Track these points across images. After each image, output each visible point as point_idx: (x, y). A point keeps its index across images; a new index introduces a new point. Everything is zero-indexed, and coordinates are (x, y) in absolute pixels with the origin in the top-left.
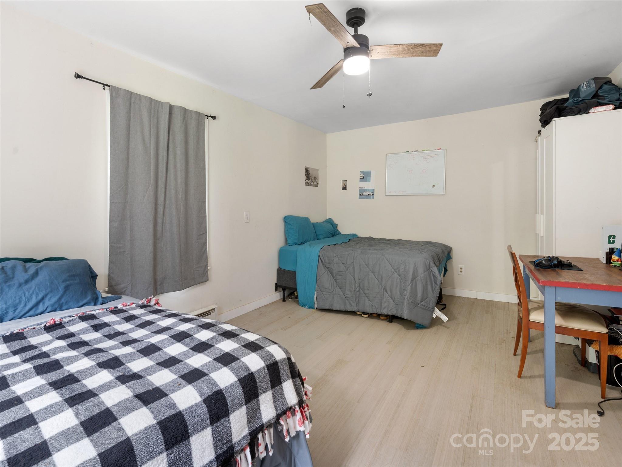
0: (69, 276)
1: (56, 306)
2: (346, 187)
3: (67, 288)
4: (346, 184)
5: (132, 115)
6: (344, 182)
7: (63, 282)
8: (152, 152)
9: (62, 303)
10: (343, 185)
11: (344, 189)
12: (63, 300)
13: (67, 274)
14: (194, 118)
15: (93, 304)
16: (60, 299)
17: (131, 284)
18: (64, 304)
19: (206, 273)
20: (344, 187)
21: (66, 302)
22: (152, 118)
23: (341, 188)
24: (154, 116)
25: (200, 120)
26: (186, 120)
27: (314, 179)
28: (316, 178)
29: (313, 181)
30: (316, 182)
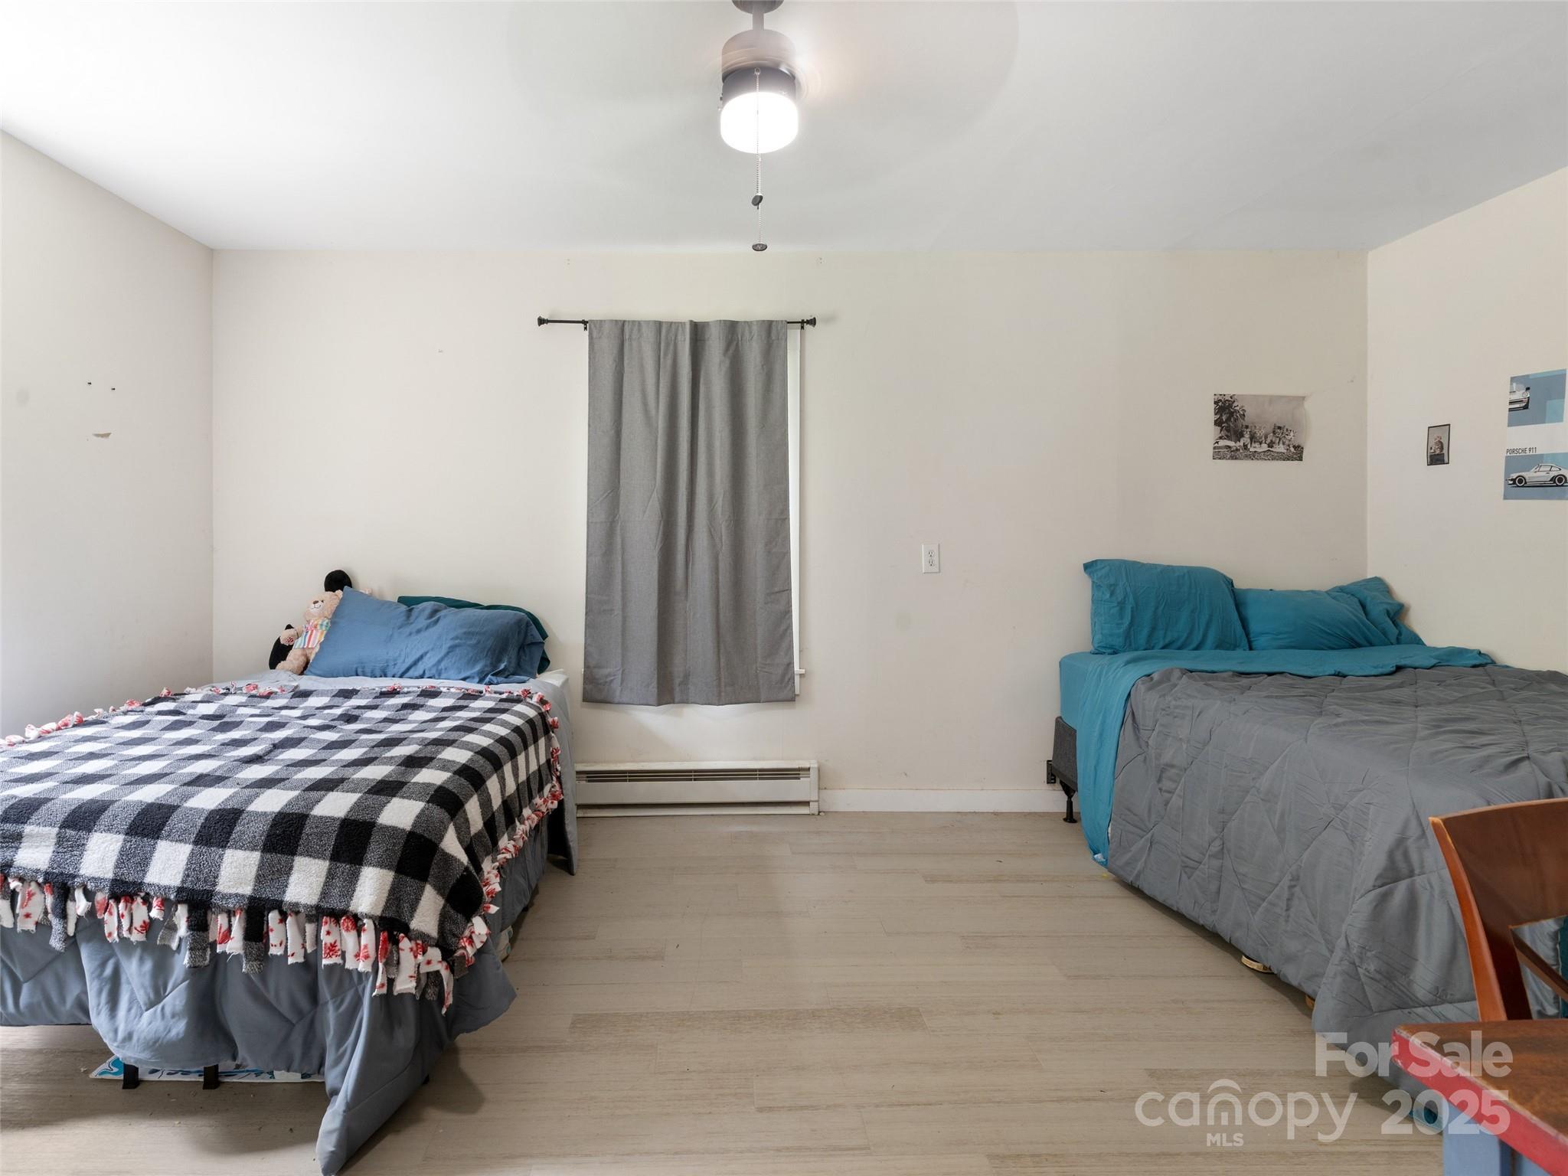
0: (465, 633)
1: (434, 671)
2: (1445, 451)
3: (452, 649)
4: (1445, 441)
5: (626, 362)
6: (1436, 433)
7: (452, 639)
8: (661, 424)
9: (441, 669)
10: (1432, 443)
11: (1437, 458)
12: (442, 665)
13: (464, 630)
14: (755, 336)
15: (477, 680)
16: (439, 662)
17: (621, 671)
18: (443, 671)
19: (788, 682)
20: (1438, 452)
21: (446, 669)
22: (662, 360)
23: (1424, 459)
24: (666, 355)
25: (774, 337)
26: (737, 345)
27: (1274, 432)
28: (1287, 430)
29: (1268, 441)
30: (1287, 442)
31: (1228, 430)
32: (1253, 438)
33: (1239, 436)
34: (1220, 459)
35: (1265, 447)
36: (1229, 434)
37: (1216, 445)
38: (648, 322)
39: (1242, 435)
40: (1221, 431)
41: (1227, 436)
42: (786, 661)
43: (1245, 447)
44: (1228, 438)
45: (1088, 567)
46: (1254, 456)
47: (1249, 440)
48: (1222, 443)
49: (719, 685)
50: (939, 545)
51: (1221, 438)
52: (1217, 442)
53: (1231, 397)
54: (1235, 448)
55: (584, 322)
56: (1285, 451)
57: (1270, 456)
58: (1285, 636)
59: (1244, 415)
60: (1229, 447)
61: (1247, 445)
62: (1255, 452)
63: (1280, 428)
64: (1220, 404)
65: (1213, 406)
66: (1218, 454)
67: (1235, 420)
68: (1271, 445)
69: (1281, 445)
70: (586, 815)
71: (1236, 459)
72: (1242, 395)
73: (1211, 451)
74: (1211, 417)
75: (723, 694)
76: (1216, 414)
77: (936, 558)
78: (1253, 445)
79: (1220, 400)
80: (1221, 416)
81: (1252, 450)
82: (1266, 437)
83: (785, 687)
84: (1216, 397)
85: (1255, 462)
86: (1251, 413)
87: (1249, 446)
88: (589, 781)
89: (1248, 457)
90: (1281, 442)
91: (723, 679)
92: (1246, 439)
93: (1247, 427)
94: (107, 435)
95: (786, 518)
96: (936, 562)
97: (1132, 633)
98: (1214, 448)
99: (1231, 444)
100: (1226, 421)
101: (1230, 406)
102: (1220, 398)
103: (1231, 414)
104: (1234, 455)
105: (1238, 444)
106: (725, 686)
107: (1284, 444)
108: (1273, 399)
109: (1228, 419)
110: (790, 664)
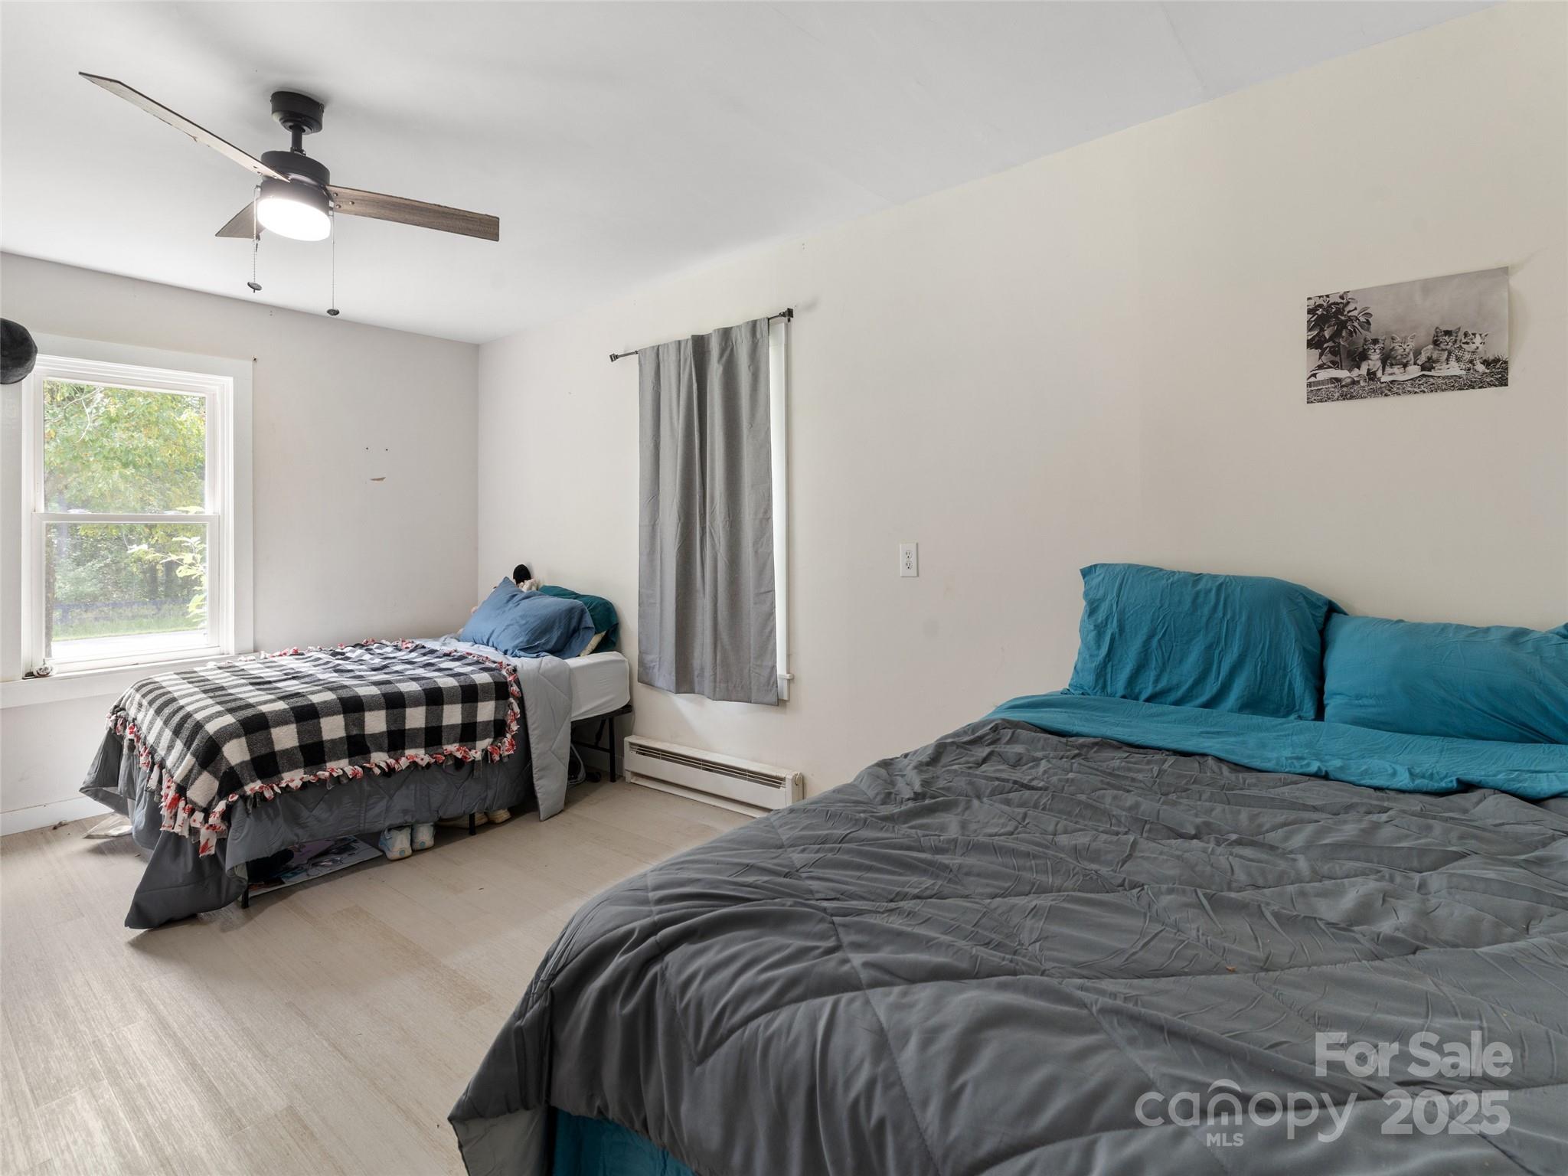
5: (662, 382)
8: (680, 434)
14: (744, 338)
17: (658, 659)
19: (772, 685)
24: (684, 369)
25: (758, 335)
26: (732, 350)
27: (1436, 343)
28: (1466, 335)
29: (1423, 359)
30: (1467, 357)
31: (1334, 352)
32: (1387, 359)
33: (1357, 358)
34: (1321, 401)
35: (1414, 371)
36: (1337, 359)
37: (1313, 379)
38: (671, 343)
39: (1364, 356)
40: (1321, 355)
41: (1333, 362)
42: (770, 664)
43: (1371, 375)
44: (1336, 365)
45: (1086, 573)
46: (1391, 389)
47: (1379, 363)
48: (1323, 375)
49: (715, 681)
50: (917, 544)
51: (1320, 367)
52: (1314, 375)
53: (1342, 297)
54: (1349, 380)
55: (636, 352)
56: (1464, 372)
57: (1428, 382)
58: (1372, 702)
59: (1368, 323)
60: (1338, 380)
61: (1374, 373)
62: (1392, 382)
63: (1448, 333)
64: (1319, 312)
65: (1305, 317)
66: (1316, 393)
67: (1351, 334)
68: (1429, 365)
69: (1453, 363)
70: (637, 782)
71: (1352, 397)
72: (1364, 290)
73: (1303, 391)
74: (1303, 335)
75: (717, 689)
76: (1310, 330)
77: (913, 560)
78: (1388, 370)
79: (1320, 306)
80: (1322, 330)
81: (1386, 379)
82: (1417, 353)
83: (771, 690)
84: (1312, 302)
85: (1392, 400)
86: (1383, 319)
87: (1379, 374)
88: (640, 753)
89: (1374, 393)
90: (1453, 358)
91: (718, 676)
92: (1374, 361)
93: (1375, 341)
94: (382, 479)
95: (769, 518)
96: (914, 565)
97: (1109, 670)
98: (1309, 385)
99: (1342, 374)
100: (1331, 338)
101: (1340, 311)
102: (1320, 301)
103: (1342, 325)
104: (1347, 392)
105: (1356, 372)
106: (720, 682)
107: (1458, 360)
108: (1428, 286)
109: (1336, 335)
110: (774, 668)
